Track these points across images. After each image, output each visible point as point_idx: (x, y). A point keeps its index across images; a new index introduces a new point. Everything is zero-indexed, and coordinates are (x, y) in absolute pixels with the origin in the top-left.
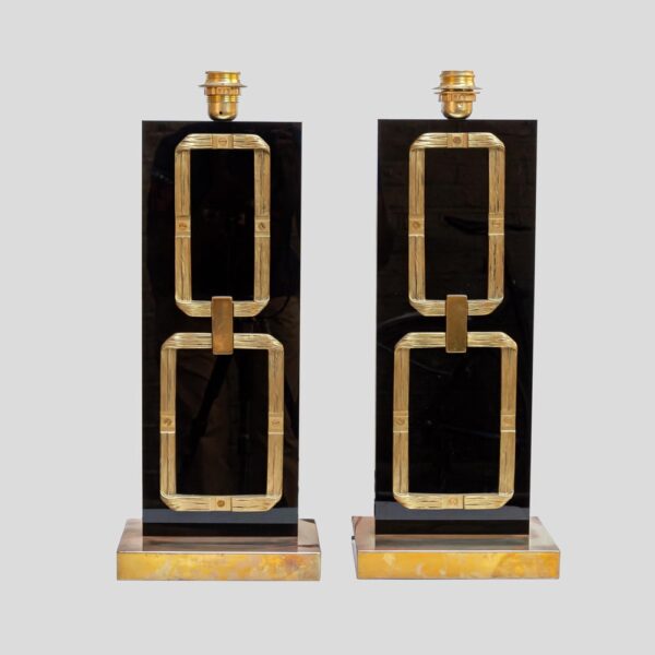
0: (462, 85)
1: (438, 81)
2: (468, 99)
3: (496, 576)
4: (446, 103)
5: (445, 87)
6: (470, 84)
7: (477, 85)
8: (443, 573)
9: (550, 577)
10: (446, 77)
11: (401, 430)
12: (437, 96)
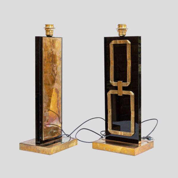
0: (123, 28)
1: (117, 27)
2: (125, 31)
3: (121, 153)
4: (119, 32)
5: (119, 28)
6: (125, 27)
7: (127, 28)
8: (109, 150)
9: (133, 155)
10: (119, 25)
11: (110, 114)
12: (117, 31)
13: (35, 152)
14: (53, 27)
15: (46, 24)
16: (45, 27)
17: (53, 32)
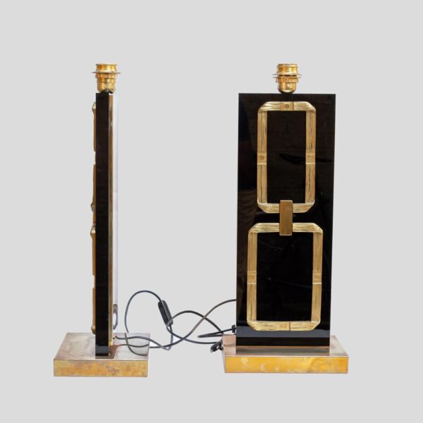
0: (290, 72)
1: (275, 70)
2: (293, 81)
3: (309, 371)
4: (280, 83)
5: (280, 74)
6: (295, 72)
7: (299, 73)
10: (280, 67)
11: (252, 282)
12: (275, 79)
13: (104, 375)
14: (116, 70)
15: (98, 63)
16: (95, 70)
17: (114, 82)
